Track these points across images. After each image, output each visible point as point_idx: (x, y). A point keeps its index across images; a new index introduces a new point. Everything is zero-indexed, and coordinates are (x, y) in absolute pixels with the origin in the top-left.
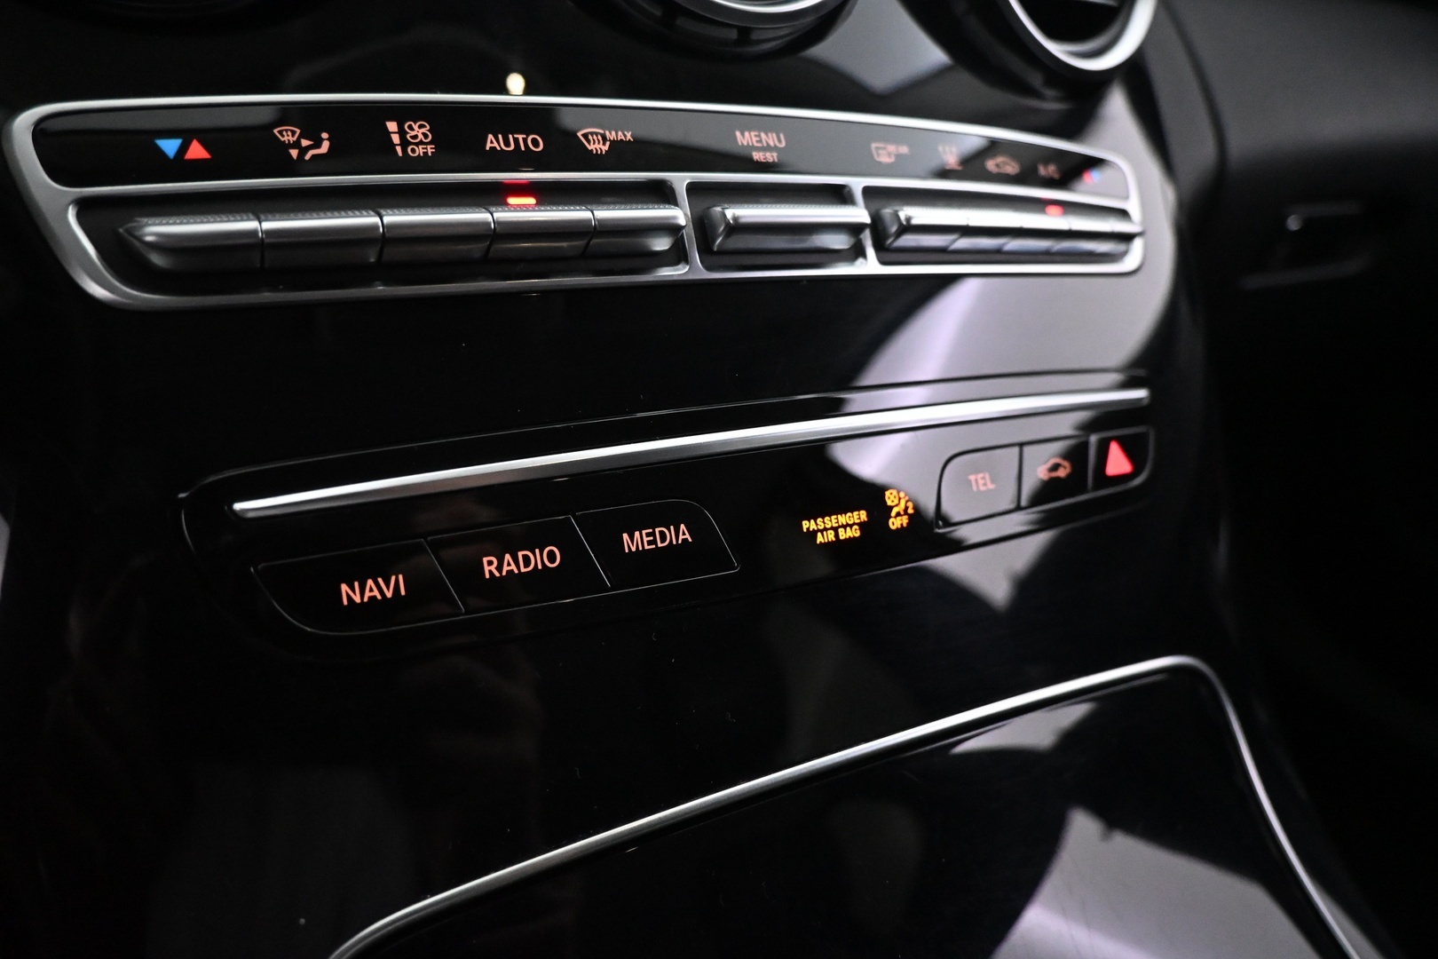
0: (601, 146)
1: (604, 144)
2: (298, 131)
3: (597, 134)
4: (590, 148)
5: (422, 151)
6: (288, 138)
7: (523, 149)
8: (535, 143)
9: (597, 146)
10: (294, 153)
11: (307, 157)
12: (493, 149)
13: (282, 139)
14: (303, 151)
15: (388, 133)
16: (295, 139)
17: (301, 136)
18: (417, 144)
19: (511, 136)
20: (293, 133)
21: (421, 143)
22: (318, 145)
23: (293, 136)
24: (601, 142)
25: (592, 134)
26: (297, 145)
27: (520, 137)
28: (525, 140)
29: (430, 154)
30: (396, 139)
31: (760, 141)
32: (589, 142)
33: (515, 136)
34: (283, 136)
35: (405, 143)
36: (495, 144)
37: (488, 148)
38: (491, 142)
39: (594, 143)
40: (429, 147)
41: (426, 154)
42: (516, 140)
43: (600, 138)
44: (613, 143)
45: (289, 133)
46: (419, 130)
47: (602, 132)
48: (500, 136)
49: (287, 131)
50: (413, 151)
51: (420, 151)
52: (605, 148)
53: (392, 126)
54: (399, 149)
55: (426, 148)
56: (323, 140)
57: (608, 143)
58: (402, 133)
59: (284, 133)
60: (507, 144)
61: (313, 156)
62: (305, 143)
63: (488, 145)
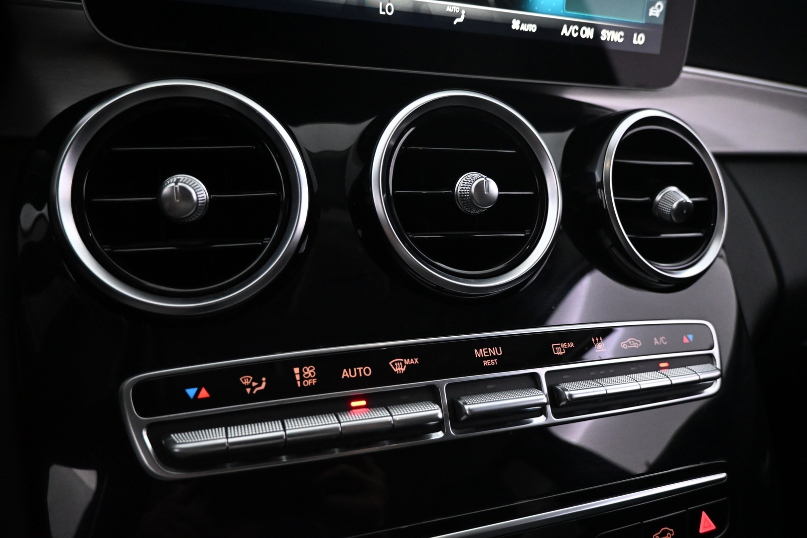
0: (401, 369)
1: (403, 368)
2: (251, 378)
3: (399, 362)
4: (395, 370)
5: (310, 382)
6: (247, 382)
7: (361, 375)
8: (367, 371)
9: (399, 369)
10: (248, 390)
11: (254, 392)
12: (346, 377)
13: (243, 383)
14: (253, 388)
15: (294, 374)
16: (249, 382)
17: (252, 381)
18: (308, 379)
19: (355, 369)
20: (249, 379)
21: (310, 378)
22: (260, 385)
23: (249, 381)
24: (402, 366)
25: (397, 362)
26: (250, 386)
27: (360, 369)
28: (362, 370)
29: (314, 384)
30: (298, 377)
31: (488, 354)
32: (395, 367)
33: (358, 368)
34: (244, 381)
35: (302, 379)
36: (347, 375)
37: (343, 377)
38: (345, 374)
39: (398, 368)
40: (314, 380)
41: (312, 384)
42: (358, 371)
43: (401, 364)
44: (407, 366)
45: (247, 380)
46: (309, 371)
47: (402, 360)
48: (350, 370)
49: (246, 378)
50: (306, 383)
51: (309, 383)
52: (404, 369)
53: (296, 370)
54: (299, 383)
55: (312, 381)
56: (263, 381)
57: (405, 366)
58: (301, 373)
59: (245, 380)
60: (353, 374)
61: (258, 391)
62: (254, 384)
63: (343, 375)
